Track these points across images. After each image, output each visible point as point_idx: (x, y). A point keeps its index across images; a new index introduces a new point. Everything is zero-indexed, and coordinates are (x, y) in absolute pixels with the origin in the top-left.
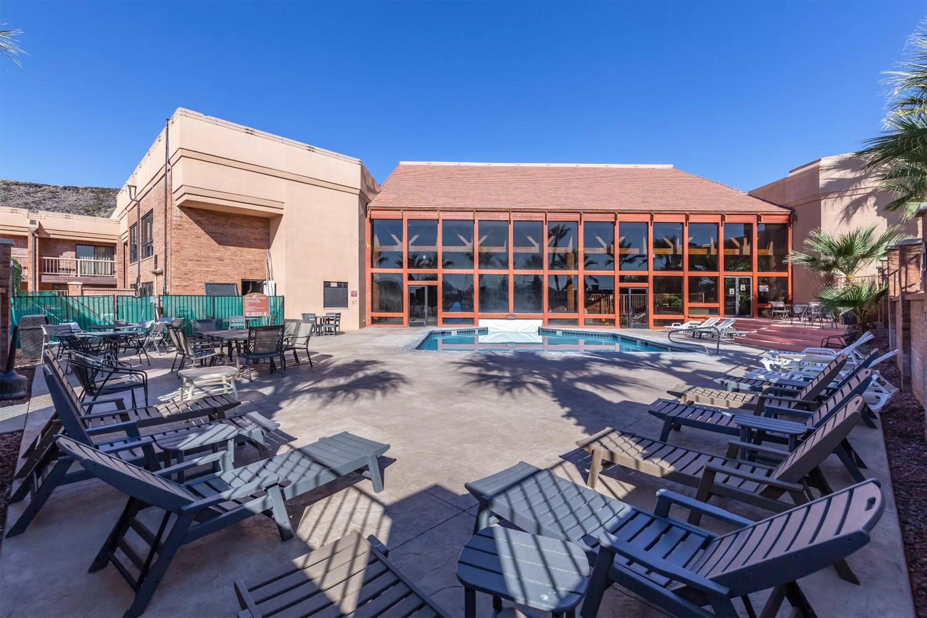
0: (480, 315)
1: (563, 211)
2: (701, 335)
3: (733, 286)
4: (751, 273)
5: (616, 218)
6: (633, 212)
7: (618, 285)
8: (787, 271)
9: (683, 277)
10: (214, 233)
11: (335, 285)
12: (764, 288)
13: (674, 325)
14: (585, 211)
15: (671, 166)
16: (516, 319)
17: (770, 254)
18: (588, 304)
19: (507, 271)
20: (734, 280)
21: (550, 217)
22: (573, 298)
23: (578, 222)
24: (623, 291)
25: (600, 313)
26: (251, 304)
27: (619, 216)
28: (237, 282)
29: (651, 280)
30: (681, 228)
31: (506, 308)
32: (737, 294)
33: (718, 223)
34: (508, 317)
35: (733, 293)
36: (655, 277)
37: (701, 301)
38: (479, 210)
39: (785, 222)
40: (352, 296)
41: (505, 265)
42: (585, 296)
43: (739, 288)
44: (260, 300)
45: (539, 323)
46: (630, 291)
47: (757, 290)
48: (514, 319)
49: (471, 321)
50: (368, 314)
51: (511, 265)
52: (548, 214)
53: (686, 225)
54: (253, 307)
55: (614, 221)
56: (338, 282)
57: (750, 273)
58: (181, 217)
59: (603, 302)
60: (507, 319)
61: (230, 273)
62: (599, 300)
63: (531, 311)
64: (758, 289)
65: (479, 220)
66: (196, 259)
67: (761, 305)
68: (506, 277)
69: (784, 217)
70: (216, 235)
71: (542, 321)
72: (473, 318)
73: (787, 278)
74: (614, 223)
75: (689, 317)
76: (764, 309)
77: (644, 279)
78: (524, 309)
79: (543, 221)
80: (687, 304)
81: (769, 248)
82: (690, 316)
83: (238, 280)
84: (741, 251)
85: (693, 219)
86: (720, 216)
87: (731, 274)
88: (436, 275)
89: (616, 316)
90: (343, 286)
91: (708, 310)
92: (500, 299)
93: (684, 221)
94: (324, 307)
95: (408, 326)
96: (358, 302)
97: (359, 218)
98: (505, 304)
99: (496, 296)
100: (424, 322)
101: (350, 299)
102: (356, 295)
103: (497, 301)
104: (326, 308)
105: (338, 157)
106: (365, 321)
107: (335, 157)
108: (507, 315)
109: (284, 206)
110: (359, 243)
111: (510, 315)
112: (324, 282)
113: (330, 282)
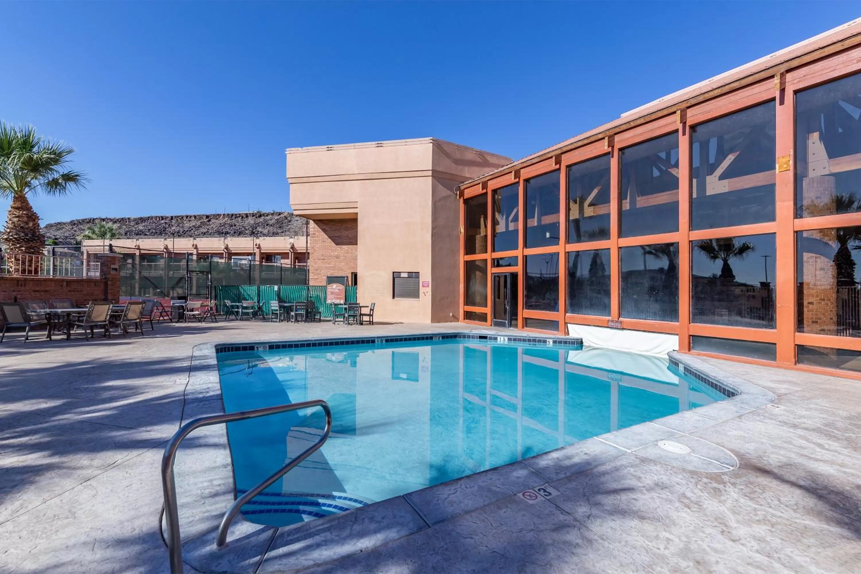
0: (570, 317)
10: (334, 237)
11: (406, 275)
16: (623, 329)
19: (608, 242)
21: (695, 115)
23: (775, 100)
26: (332, 293)
28: (348, 275)
31: (606, 308)
34: (611, 324)
38: (564, 149)
40: (423, 286)
44: (339, 290)
45: (671, 342)
48: (620, 329)
49: (553, 325)
51: (614, 230)
52: (688, 111)
54: (333, 296)
56: (408, 273)
58: (314, 228)
60: (607, 327)
61: (343, 268)
63: (655, 316)
65: (567, 166)
66: (322, 258)
68: (606, 253)
70: (335, 238)
71: (677, 337)
72: (557, 321)
78: (641, 312)
79: (676, 130)
83: (349, 273)
88: (518, 257)
90: (414, 276)
92: (599, 292)
94: (394, 297)
95: (491, 325)
96: (430, 293)
97: (435, 202)
98: (606, 301)
99: (592, 287)
100: (507, 322)
101: (422, 290)
102: (428, 286)
103: (595, 295)
104: (396, 299)
105: (407, 143)
106: (453, 315)
107: (404, 144)
108: (609, 321)
109: (358, 205)
110: (433, 228)
111: (612, 321)
112: (394, 272)
113: (400, 272)
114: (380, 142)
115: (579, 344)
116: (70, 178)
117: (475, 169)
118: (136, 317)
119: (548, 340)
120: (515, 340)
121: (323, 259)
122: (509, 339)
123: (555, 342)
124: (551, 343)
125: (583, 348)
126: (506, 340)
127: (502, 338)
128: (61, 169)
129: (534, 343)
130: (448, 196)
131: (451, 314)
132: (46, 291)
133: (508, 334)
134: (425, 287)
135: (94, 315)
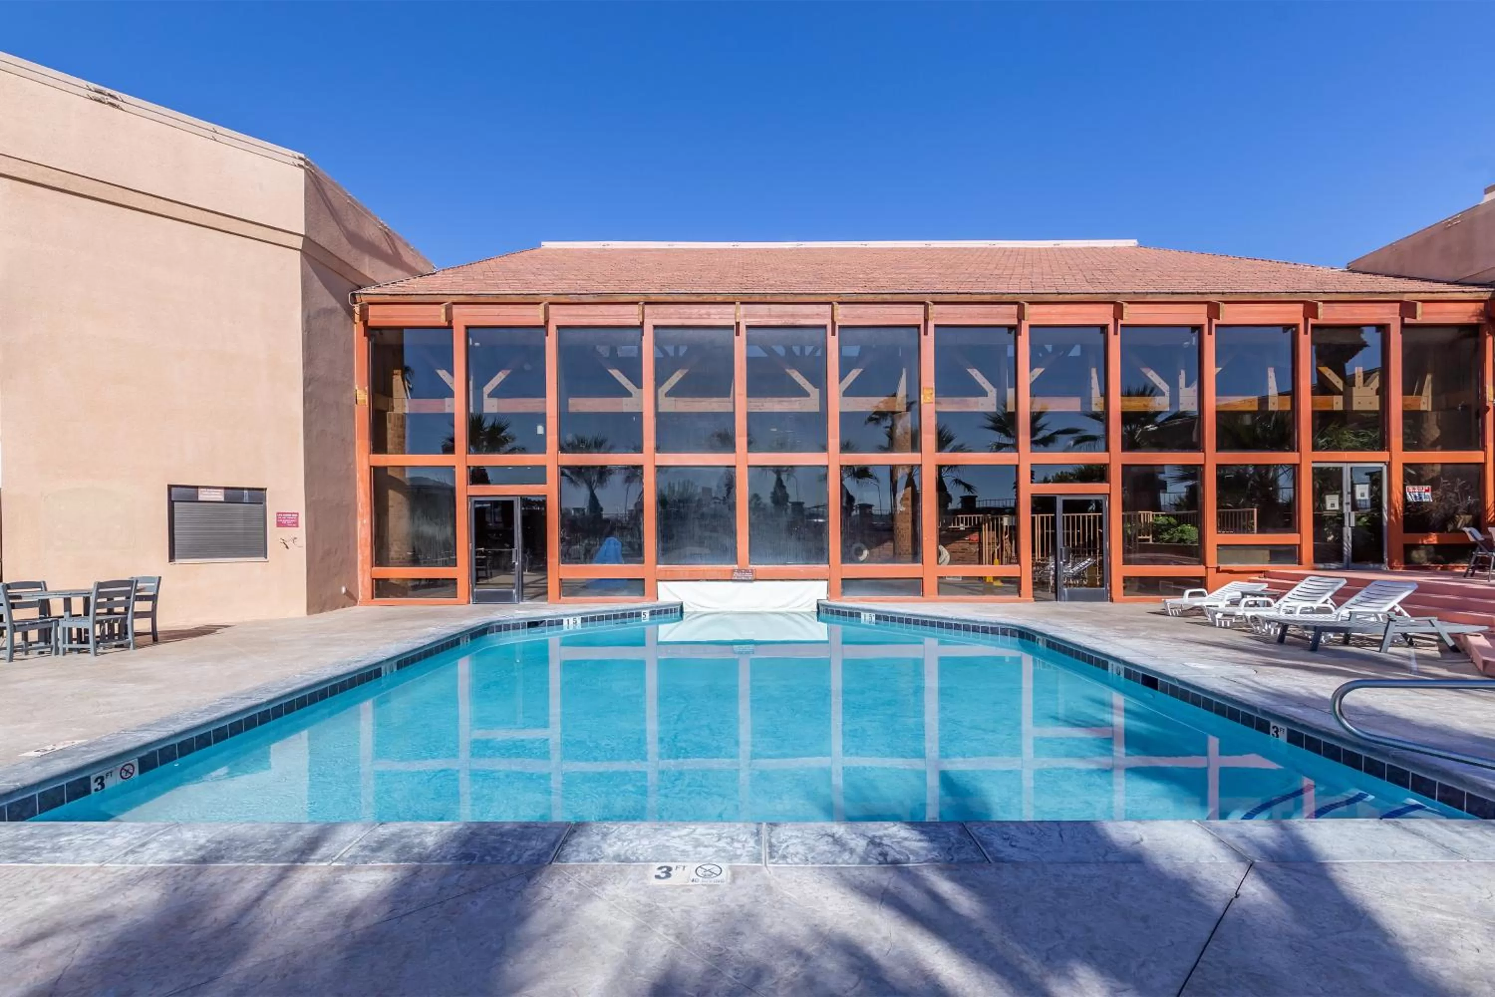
0: (660, 570)
1: (879, 298)
2: (1316, 640)
3: (1337, 488)
4: (1386, 453)
5: (1021, 316)
6: (1068, 298)
7: (1028, 489)
8: (1483, 448)
9: (1203, 466)
11: (219, 496)
12: (1422, 494)
13: (1191, 594)
14: (938, 298)
15: (1133, 243)
16: (756, 580)
17: (1423, 408)
18: (946, 537)
19: (732, 455)
20: (1338, 473)
21: (845, 315)
22: (909, 525)
23: (918, 327)
24: (1042, 504)
25: (980, 562)
27: (1029, 309)
29: (1116, 474)
30: (1194, 340)
31: (728, 553)
32: (1347, 509)
33: (1296, 326)
34: (736, 575)
35: (1337, 507)
36: (1126, 468)
37: (1248, 529)
38: (653, 298)
39: (1474, 320)
40: (279, 524)
41: (726, 442)
42: (940, 519)
43: (1353, 493)
45: (818, 591)
46: (1059, 506)
47: (1400, 500)
48: (751, 581)
49: (637, 586)
50: (364, 571)
51: (741, 441)
52: (836, 306)
53: (1210, 333)
55: (1014, 322)
56: (226, 488)
57: (1384, 456)
59: (987, 535)
60: (731, 580)
62: (978, 528)
63: (797, 559)
64: (1405, 496)
65: (655, 327)
67: (1411, 538)
68: (730, 471)
69: (1472, 307)
71: (826, 583)
72: (643, 580)
73: (1483, 465)
74: (1014, 330)
75: (1218, 570)
76: (1416, 547)
77: (1097, 473)
78: (779, 554)
79: (825, 327)
80: (1214, 538)
81: (1420, 393)
82: (1223, 567)
84: (1348, 401)
85: (1230, 315)
86: (1301, 307)
87: (1330, 459)
88: (543, 468)
89: (1025, 570)
90: (248, 497)
91: (1267, 552)
93: (1203, 320)
94: (172, 558)
95: (469, 602)
96: (303, 542)
97: (309, 317)
98: (727, 542)
99: (703, 523)
100: (514, 591)
101: (274, 534)
102: (296, 525)
103: (707, 534)
104: (178, 561)
106: (347, 591)
108: (733, 571)
110: (308, 382)
111: (739, 571)
112: (170, 487)
113: (197, 487)
115: (676, 612)
117: (381, 265)
119: (641, 612)
120: (593, 619)
122: (584, 620)
123: (652, 613)
124: (648, 615)
125: (685, 616)
126: (579, 621)
127: (571, 620)
129: (624, 620)
130: (331, 312)
131: (343, 590)
133: (570, 610)
134: (285, 525)
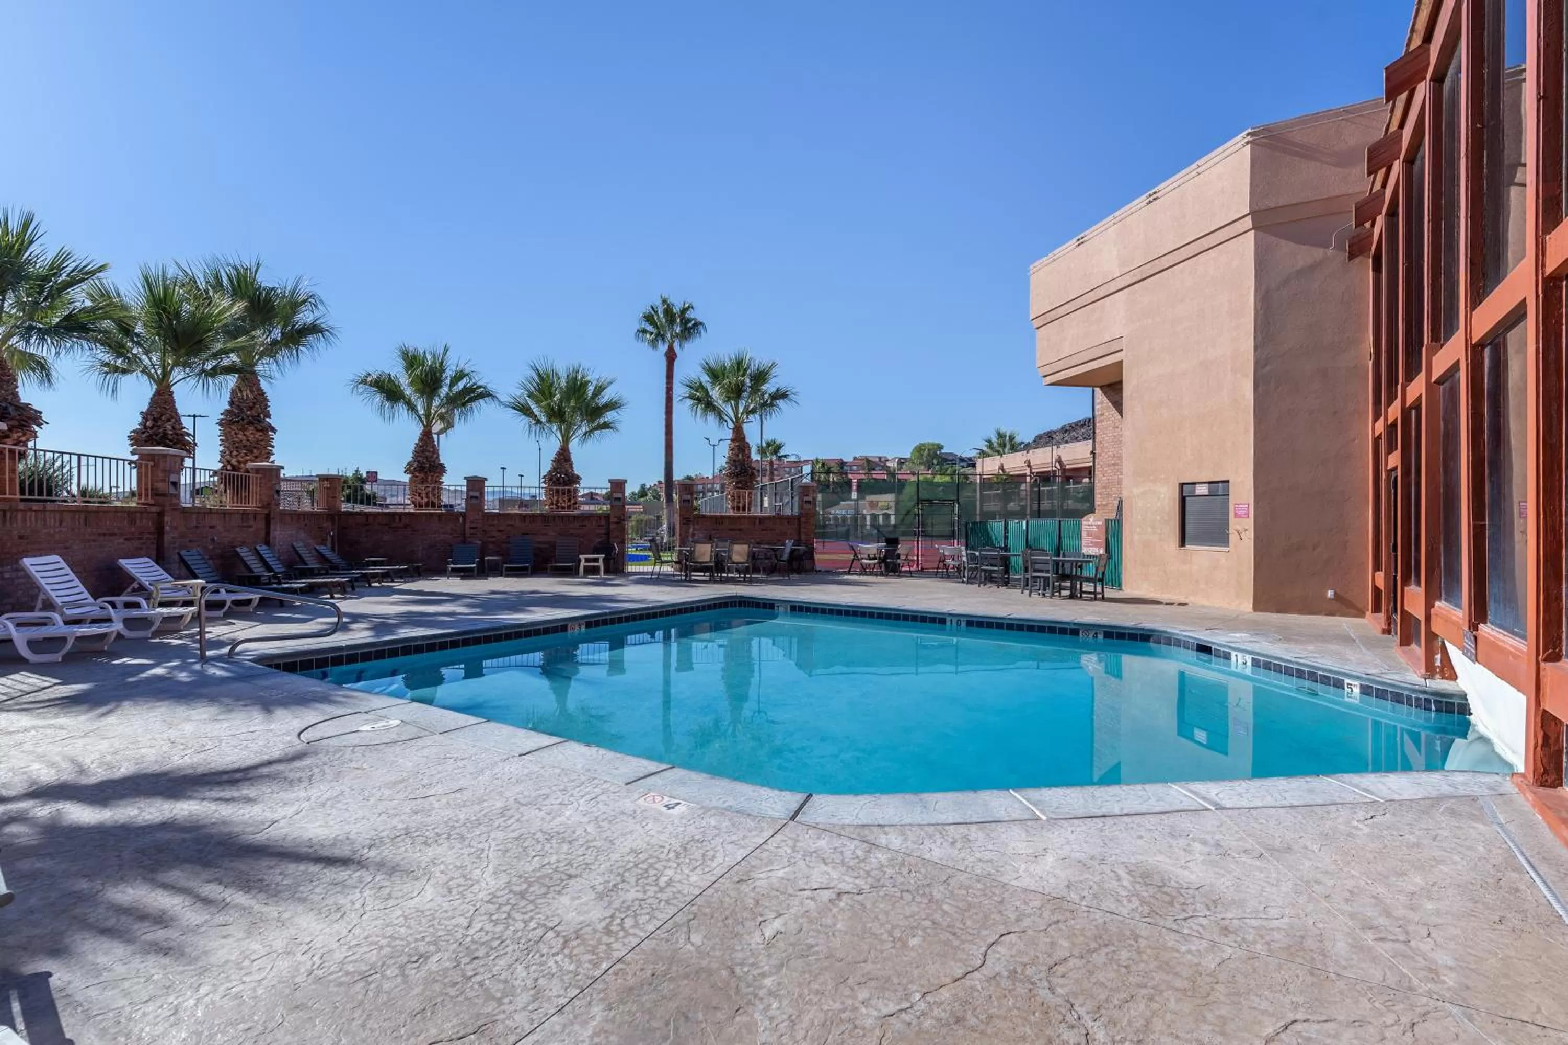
11: (1206, 490)
26: (1089, 534)
34: (1465, 644)
40: (1236, 515)
44: (1098, 527)
54: (1090, 539)
56: (1210, 483)
90: (1220, 488)
94: (1183, 543)
96: (1251, 534)
97: (1267, 292)
101: (1234, 524)
102: (1248, 515)
104: (1186, 547)
105: (1199, 170)
106: (1337, 595)
107: (1194, 173)
108: (1463, 630)
109: (1123, 344)
111: (1465, 633)
112: (1182, 485)
113: (1194, 484)
114: (1151, 192)
116: (780, 395)
118: (742, 560)
119: (1347, 681)
120: (1267, 666)
121: (1114, 465)
122: (1256, 663)
123: (1366, 691)
124: (1357, 690)
127: (1240, 655)
128: (769, 387)
131: (1330, 593)
132: (740, 530)
133: (1256, 647)
134: (1240, 517)
135: (697, 554)
